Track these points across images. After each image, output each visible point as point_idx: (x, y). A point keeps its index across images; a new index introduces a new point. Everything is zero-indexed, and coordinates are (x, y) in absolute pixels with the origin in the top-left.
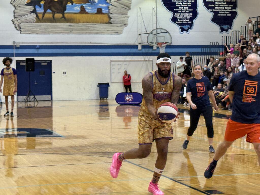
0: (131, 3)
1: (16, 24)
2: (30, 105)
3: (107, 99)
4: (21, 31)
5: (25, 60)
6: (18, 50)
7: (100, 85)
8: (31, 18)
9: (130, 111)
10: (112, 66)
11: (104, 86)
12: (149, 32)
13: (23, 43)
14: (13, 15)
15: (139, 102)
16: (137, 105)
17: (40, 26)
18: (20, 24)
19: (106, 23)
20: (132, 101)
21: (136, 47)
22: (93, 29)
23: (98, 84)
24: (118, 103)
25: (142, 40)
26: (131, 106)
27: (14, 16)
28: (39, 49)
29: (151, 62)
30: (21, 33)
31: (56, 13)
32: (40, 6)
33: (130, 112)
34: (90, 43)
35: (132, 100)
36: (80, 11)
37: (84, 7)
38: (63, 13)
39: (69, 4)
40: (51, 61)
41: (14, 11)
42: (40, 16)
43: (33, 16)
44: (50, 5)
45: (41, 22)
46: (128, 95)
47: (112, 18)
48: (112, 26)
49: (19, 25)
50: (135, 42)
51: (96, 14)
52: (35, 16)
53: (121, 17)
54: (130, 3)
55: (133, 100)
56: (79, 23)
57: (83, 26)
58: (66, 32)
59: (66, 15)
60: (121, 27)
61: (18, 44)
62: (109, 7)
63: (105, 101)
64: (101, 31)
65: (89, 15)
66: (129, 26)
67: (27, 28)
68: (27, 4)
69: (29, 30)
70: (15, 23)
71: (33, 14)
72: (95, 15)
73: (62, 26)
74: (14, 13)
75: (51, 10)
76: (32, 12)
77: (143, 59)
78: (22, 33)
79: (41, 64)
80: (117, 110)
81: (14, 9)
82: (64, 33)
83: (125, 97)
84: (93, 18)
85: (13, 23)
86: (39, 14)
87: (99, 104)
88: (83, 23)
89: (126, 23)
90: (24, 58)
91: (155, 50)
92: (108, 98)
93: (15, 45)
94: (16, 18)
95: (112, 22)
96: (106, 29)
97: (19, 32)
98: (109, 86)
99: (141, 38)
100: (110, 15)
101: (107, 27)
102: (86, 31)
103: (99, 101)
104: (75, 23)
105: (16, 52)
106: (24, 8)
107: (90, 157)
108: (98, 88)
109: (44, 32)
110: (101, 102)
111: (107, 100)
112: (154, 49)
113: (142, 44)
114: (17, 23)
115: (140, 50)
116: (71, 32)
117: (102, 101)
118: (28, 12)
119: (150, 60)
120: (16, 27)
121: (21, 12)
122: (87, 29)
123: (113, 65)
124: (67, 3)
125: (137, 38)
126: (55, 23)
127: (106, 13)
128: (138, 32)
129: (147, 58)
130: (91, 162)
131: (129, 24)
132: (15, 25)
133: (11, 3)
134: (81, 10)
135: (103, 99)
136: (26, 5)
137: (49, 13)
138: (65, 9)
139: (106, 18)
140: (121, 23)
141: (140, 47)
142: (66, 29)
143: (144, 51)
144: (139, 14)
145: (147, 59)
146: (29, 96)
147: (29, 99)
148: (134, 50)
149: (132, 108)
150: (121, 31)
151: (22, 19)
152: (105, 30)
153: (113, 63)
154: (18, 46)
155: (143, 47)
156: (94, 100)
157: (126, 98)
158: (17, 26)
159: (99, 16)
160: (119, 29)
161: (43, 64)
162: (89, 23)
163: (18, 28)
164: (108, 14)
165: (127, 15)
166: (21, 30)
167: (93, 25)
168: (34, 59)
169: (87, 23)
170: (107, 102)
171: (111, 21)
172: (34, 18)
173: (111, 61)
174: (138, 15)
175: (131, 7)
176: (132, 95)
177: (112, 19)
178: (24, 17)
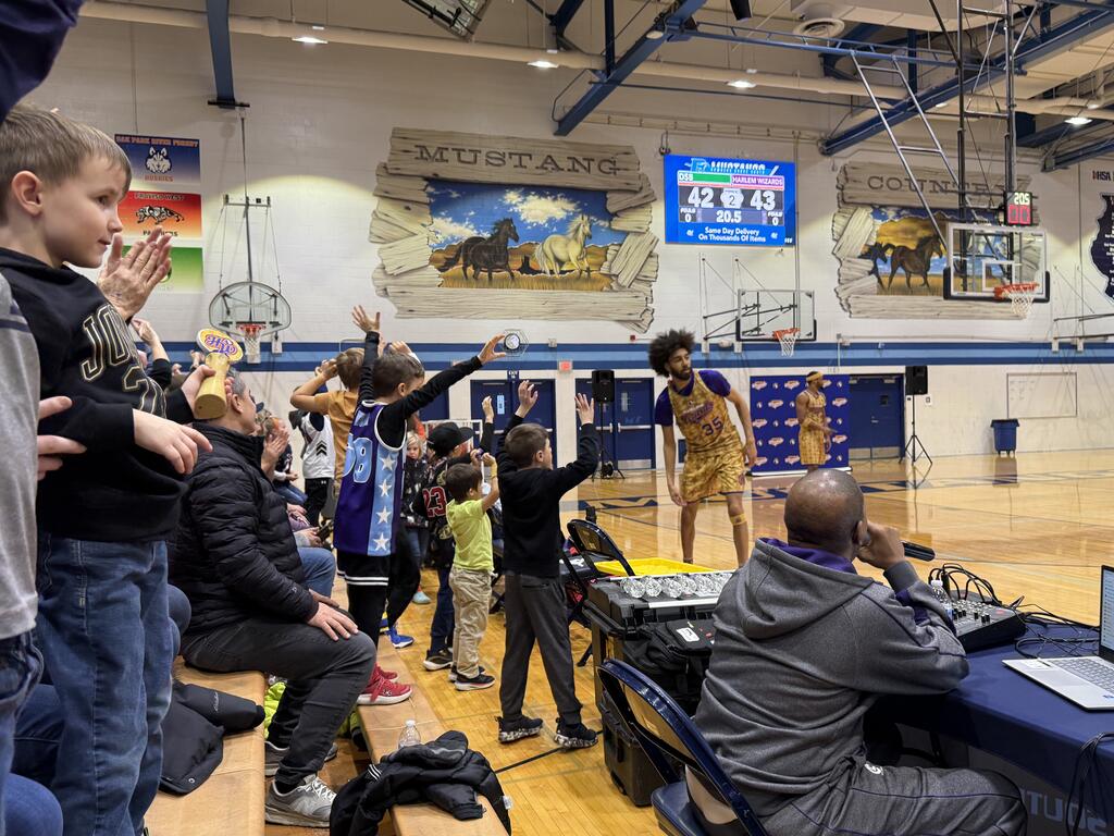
1: (842, 297)
3: (1013, 453)
4: (851, 313)
6: (846, 351)
7: (997, 424)
8: (871, 285)
10: (1009, 386)
11: (1007, 425)
13: (854, 337)
14: (837, 277)
17: (885, 302)
18: (849, 297)
21: (1048, 346)
22: (976, 308)
23: (991, 422)
27: (839, 280)
28: (883, 349)
29: (1074, 377)
30: (850, 317)
31: (912, 275)
32: (885, 261)
34: (973, 338)
38: (925, 276)
40: (901, 376)
41: (839, 269)
43: (873, 280)
44: (902, 259)
45: (886, 294)
49: (847, 300)
50: (1047, 335)
52: (876, 280)
58: (930, 314)
61: (848, 340)
63: (1010, 456)
64: (989, 313)
67: (863, 306)
68: (862, 257)
69: (864, 311)
70: (840, 296)
71: (873, 276)
73: (924, 302)
74: (839, 275)
75: (904, 268)
76: (870, 273)
77: (1060, 371)
78: (852, 316)
79: (882, 380)
81: (838, 265)
82: (925, 318)
85: (837, 296)
91: (1080, 352)
93: (840, 341)
94: (843, 284)
96: (998, 309)
97: (848, 314)
99: (1058, 327)
102: (965, 314)
106: (855, 263)
108: (993, 429)
109: (892, 314)
112: (1078, 349)
113: (1059, 340)
114: (843, 295)
115: (1055, 352)
116: (937, 315)
118: (862, 271)
119: (1072, 371)
120: (842, 305)
121: (850, 273)
122: (966, 309)
123: (1012, 382)
124: (930, 256)
125: (1051, 329)
128: (1052, 315)
129: (1068, 368)
133: (833, 254)
135: (1004, 453)
136: (860, 257)
137: (901, 275)
138: (928, 267)
141: (1055, 347)
142: (929, 308)
143: (1062, 354)
145: (1066, 371)
148: (1044, 353)
151: (854, 288)
152: (996, 311)
153: (1010, 378)
154: (847, 344)
155: (1061, 346)
158: (843, 302)
161: (886, 381)
163: (846, 306)
165: (1033, 280)
166: (853, 310)
173: (1008, 375)
175: (1040, 265)
178: (856, 282)
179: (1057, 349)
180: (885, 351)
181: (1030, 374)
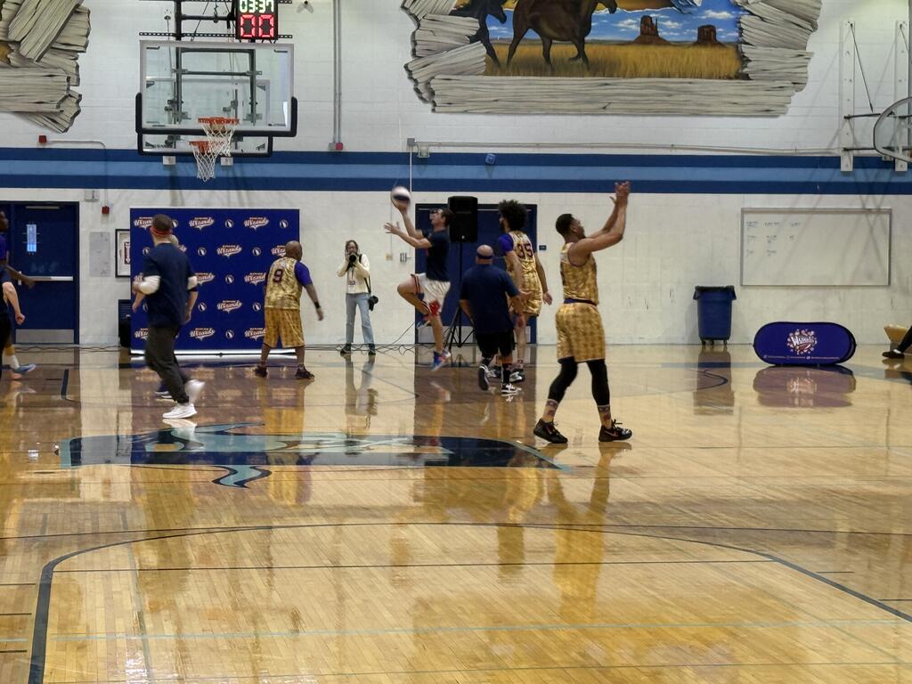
0: (819, 9)
1: (419, 81)
2: (460, 357)
3: (725, 344)
4: (435, 105)
5: (446, 202)
6: (422, 167)
7: (703, 294)
8: (470, 60)
9: (806, 388)
10: (745, 229)
11: (718, 298)
12: (881, 111)
13: (440, 145)
14: (410, 48)
15: (837, 358)
16: (832, 366)
17: (499, 87)
18: (433, 78)
19: (730, 78)
20: (813, 354)
21: (834, 162)
22: (682, 97)
23: (694, 290)
24: (765, 357)
25: (854, 138)
26: (808, 372)
27: (414, 51)
28: (494, 165)
29: (886, 217)
30: (433, 110)
31: (554, 41)
32: (503, 19)
33: (804, 391)
34: (673, 147)
35: (812, 349)
36: (639, 34)
37: (654, 22)
38: (581, 44)
39: (602, 11)
40: (533, 208)
41: (414, 33)
42: (502, 52)
43: (478, 51)
44: (537, 13)
45: (503, 73)
46: (800, 332)
47: (750, 61)
48: (751, 89)
49: (428, 83)
50: (832, 143)
51: (696, 44)
52: (484, 50)
53: (783, 57)
54: (817, 5)
55: (818, 350)
56: (632, 77)
57: (647, 88)
58: (590, 106)
59: (588, 50)
60: (780, 93)
61: (424, 148)
62: (739, 22)
63: (721, 349)
64: (708, 105)
65: (670, 49)
66: (810, 86)
67: (458, 93)
68: (459, 12)
69: (462, 102)
70: (415, 77)
72: (692, 50)
73: (576, 88)
74: (415, 42)
75: (538, 30)
77: (858, 206)
78: (436, 109)
80: (760, 383)
81: (412, 26)
82: (580, 113)
83: (789, 337)
84: (685, 59)
85: (410, 77)
86: (500, 44)
87: (696, 360)
88: (649, 76)
89: (801, 77)
90: (442, 197)
91: (902, 174)
92: (728, 342)
93: (415, 150)
94: (421, 57)
95: (751, 73)
96: (727, 100)
97: (430, 106)
98: (734, 297)
99: (852, 130)
100: (744, 48)
101: (732, 93)
102: (660, 107)
103: (699, 348)
104: (618, 76)
105: (418, 176)
106: (444, 23)
107: (653, 542)
108: (696, 302)
109: (514, 107)
110: (703, 353)
111: (726, 348)
112: (898, 169)
113: (855, 152)
114: (421, 75)
115: (846, 174)
116: (604, 108)
117: (708, 348)
118: (458, 36)
119: (882, 207)
120: (417, 91)
121: (434, 39)
122: (661, 98)
123: (750, 224)
124: (593, 8)
125: (838, 133)
126: (552, 75)
127: (730, 43)
128: (840, 108)
129: (872, 201)
130: (655, 558)
131: (809, 80)
132: (415, 81)
133: (403, 7)
134: (642, 32)
135: (713, 344)
136: (452, 13)
137: (532, 43)
138: (587, 28)
139: (728, 61)
140: (780, 79)
141: (847, 164)
142: (587, 98)
143: (862, 176)
144: (849, 45)
145: (870, 206)
146: (458, 328)
147: (456, 336)
148: (823, 175)
149: (812, 377)
150: (783, 106)
151: (441, 64)
152: (725, 103)
153: (748, 218)
154: (424, 155)
155: (860, 162)
156: (681, 348)
157: (792, 342)
158: (421, 87)
159: (705, 52)
160: (774, 99)
162: (669, 77)
163: (427, 93)
164: (737, 45)
165: (805, 48)
166: (436, 100)
167: (685, 85)
168: (476, 200)
169: (663, 76)
170: (727, 355)
171: (745, 70)
172: (482, 57)
173: (744, 212)
174: (845, 50)
175: (819, 21)
176: (812, 333)
177: (749, 64)
178: (446, 55)
179: (850, 168)
180: (497, 168)
181: (792, 211)
